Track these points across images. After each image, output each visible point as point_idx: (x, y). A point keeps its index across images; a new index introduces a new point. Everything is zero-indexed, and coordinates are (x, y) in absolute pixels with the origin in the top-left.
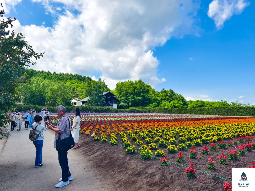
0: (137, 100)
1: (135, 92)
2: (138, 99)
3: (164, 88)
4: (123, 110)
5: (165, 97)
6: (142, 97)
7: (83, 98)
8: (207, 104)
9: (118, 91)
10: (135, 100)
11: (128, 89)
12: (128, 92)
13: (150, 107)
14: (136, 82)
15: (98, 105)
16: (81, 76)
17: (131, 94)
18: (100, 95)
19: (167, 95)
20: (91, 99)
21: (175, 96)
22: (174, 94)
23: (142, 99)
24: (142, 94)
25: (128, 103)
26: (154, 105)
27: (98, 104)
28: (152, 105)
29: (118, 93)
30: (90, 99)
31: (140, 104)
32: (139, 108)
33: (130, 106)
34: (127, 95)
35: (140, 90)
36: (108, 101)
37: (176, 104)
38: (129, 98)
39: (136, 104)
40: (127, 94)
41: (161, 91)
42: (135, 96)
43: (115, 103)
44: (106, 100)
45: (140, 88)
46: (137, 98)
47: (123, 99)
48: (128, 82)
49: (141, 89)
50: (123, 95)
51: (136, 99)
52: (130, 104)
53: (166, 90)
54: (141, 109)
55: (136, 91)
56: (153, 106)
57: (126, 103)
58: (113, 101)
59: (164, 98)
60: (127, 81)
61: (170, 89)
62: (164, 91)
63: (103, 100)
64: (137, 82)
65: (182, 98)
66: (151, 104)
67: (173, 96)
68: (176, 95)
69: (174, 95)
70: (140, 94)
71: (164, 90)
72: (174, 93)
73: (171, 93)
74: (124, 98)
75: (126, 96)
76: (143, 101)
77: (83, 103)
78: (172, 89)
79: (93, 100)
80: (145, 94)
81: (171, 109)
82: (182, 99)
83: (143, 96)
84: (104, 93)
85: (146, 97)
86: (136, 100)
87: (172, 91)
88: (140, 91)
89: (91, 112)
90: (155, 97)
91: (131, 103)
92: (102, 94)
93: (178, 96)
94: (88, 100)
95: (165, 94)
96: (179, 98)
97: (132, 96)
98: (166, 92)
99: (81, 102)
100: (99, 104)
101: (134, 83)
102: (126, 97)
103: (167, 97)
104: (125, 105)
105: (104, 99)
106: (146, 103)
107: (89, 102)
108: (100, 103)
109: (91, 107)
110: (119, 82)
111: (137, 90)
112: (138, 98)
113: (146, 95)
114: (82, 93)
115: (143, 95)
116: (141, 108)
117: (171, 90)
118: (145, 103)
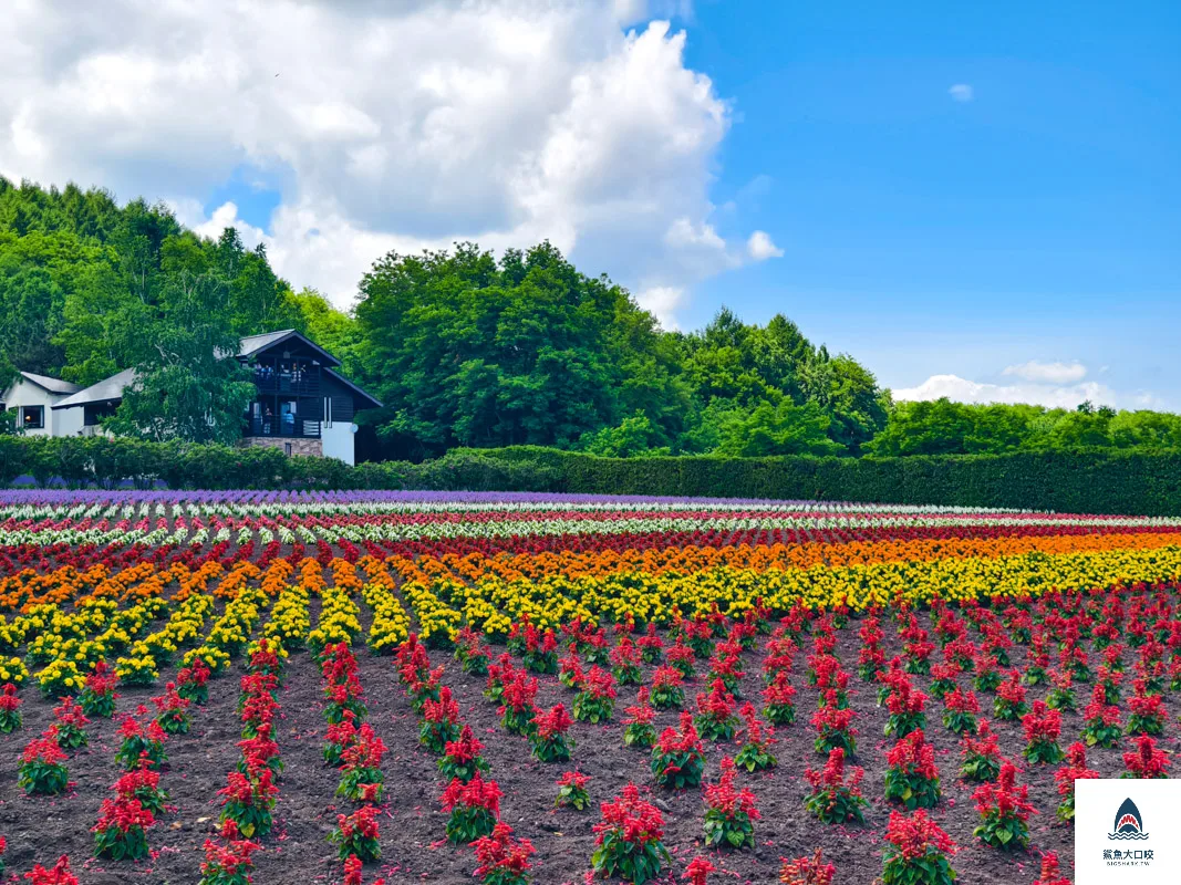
0: (511, 400)
1: (498, 337)
2: (517, 392)
3: (727, 306)
4: (389, 470)
5: (735, 374)
6: (547, 377)
7: (92, 378)
8: (989, 434)
9: (371, 328)
10: (491, 399)
11: (445, 311)
12: (446, 332)
13: (599, 448)
14: (512, 259)
15: (202, 435)
16: (107, 205)
17: (467, 349)
18: (218, 354)
19: (748, 362)
20: (146, 382)
21: (808, 371)
22: (802, 352)
23: (541, 391)
24: (547, 353)
25: (449, 418)
26: (630, 432)
27: (200, 422)
28: (614, 432)
29: (376, 340)
30: (138, 388)
31: (530, 423)
32: (520, 456)
33: (455, 443)
34: (438, 361)
35: (534, 323)
36: (286, 400)
37: (774, 428)
38: (454, 383)
39: (499, 424)
40: (440, 353)
41: (710, 333)
42: (494, 367)
43: (339, 417)
44: (271, 396)
45: (535, 312)
46: (508, 381)
47: (406, 391)
48: (452, 262)
49: (541, 318)
50: (412, 359)
51: (506, 388)
52: (457, 427)
53: (747, 323)
54: (525, 463)
55: (501, 327)
56: (618, 443)
57: (428, 415)
58: (328, 403)
59: (725, 381)
60: (452, 253)
61: (779, 316)
62: (729, 331)
63: (243, 395)
64: (524, 260)
65: (860, 381)
66: (605, 430)
67: (794, 366)
68: (814, 364)
69: (804, 360)
70: (537, 355)
71: (726, 319)
72: (806, 344)
73: (782, 345)
74: (412, 379)
75: (432, 366)
76: (554, 407)
77: (94, 412)
78: (791, 318)
79: (163, 393)
80: (570, 352)
81: (735, 469)
82: (863, 392)
83: (550, 365)
84: (251, 346)
85: (577, 378)
86: (504, 396)
87: (792, 328)
88: (533, 330)
89: (141, 486)
90: (646, 374)
91: (464, 419)
92: (238, 349)
93: (830, 371)
94: (127, 390)
95: (737, 352)
96: (835, 384)
97: (471, 365)
98: (743, 337)
99: (81, 410)
100: (211, 422)
101: (501, 269)
102: (430, 372)
103: (750, 376)
104: (424, 429)
105: (250, 385)
106: (576, 421)
107: (134, 408)
108: (219, 418)
109: (132, 447)
110: (384, 257)
111: (515, 320)
112: (516, 381)
113: (575, 360)
114: (88, 340)
115: (552, 362)
116: (530, 456)
117: (781, 325)
118: (566, 421)
